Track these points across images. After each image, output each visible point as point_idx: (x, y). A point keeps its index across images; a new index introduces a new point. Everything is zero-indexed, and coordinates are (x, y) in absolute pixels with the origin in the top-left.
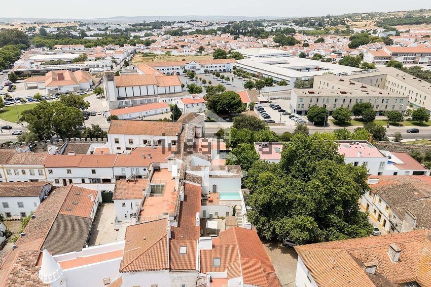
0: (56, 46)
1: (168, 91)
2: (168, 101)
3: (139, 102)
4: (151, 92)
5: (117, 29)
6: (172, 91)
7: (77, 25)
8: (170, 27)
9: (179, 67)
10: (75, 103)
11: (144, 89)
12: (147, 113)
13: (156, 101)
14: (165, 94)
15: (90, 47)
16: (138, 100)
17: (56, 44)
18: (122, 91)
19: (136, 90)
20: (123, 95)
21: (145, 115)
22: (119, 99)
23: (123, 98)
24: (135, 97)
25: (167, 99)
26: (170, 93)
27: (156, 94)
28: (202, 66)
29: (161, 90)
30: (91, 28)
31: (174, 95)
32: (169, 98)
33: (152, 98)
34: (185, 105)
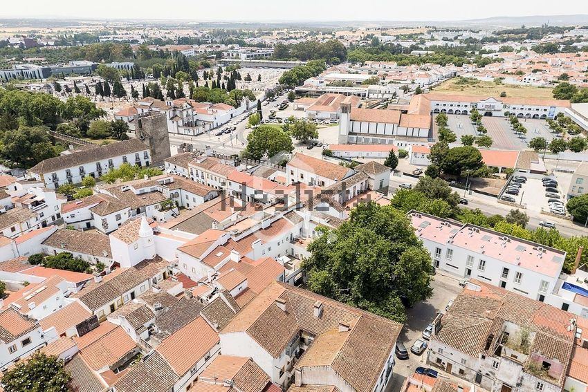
0: (366, 62)
1: (410, 134)
2: (404, 145)
3: (371, 141)
4: (389, 132)
5: (471, 38)
6: (416, 134)
7: (425, 31)
8: (560, 36)
9: (469, 104)
10: (305, 130)
11: (381, 127)
12: (368, 154)
13: (391, 142)
14: (406, 136)
15: (404, 65)
16: (371, 138)
17: (369, 60)
18: (357, 125)
19: (373, 126)
20: (356, 130)
21: (365, 156)
22: (350, 133)
23: (356, 134)
24: (368, 134)
25: (404, 143)
26: (412, 137)
27: (394, 134)
28: (505, 106)
29: (402, 131)
30: (436, 37)
31: (416, 139)
32: (406, 142)
33: (387, 139)
34: (413, 154)
